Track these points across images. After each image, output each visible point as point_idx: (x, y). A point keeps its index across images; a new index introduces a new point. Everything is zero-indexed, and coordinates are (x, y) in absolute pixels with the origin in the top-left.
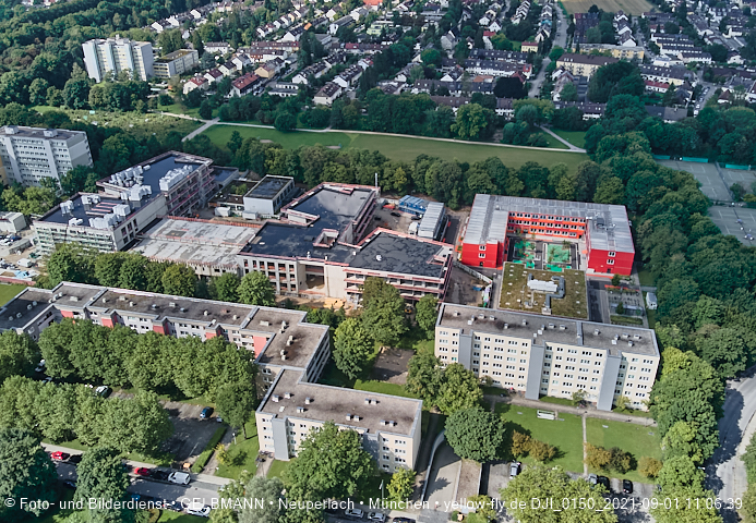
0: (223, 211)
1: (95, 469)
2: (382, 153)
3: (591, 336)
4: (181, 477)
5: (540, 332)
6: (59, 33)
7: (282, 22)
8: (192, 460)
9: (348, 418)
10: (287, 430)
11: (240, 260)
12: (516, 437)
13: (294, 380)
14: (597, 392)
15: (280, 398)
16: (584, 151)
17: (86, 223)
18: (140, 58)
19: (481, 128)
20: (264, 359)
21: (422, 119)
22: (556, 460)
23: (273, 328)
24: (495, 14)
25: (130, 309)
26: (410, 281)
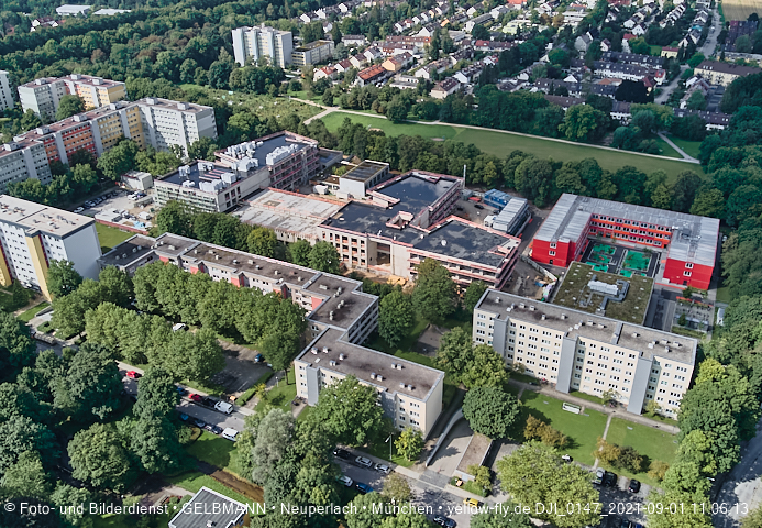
0: (320, 189)
1: (151, 385)
2: (477, 146)
3: (629, 337)
4: (224, 406)
5: (576, 327)
6: (216, 20)
7: (421, 18)
8: (238, 395)
9: (373, 377)
10: (319, 380)
11: (319, 232)
12: (530, 421)
13: (335, 338)
14: (628, 394)
15: (319, 351)
16: (698, 162)
17: (196, 186)
18: (281, 46)
19: (590, 130)
20: (315, 316)
21: (531, 117)
22: (569, 451)
23: (330, 292)
24: (643, 17)
25: (215, 261)
26: (469, 268)
